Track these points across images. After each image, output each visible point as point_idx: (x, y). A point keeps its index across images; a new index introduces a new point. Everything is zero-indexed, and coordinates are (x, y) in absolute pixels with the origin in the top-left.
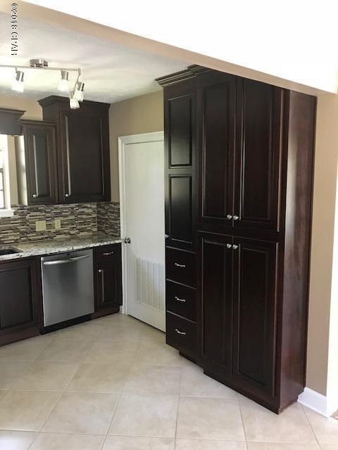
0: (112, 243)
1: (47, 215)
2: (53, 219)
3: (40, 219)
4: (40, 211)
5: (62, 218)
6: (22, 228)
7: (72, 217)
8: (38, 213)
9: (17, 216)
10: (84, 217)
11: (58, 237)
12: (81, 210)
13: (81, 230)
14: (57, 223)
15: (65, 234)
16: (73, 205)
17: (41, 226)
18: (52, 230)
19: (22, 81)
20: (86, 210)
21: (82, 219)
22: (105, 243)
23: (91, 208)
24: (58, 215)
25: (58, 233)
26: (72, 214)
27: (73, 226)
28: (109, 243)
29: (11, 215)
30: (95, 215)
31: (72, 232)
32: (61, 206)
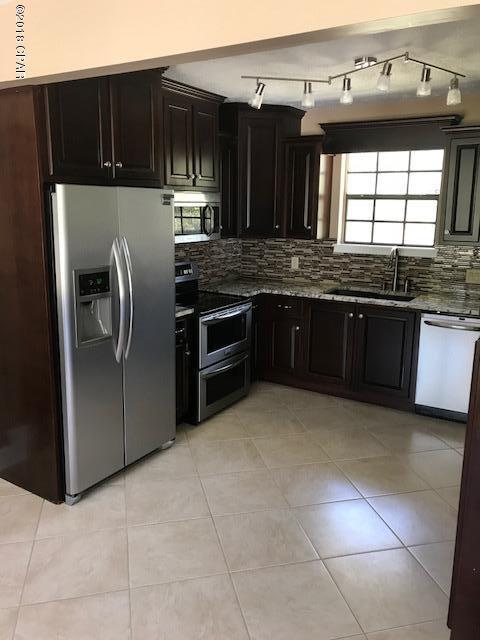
3: (473, 268)
9: (441, 259)
17: (474, 276)
19: (349, 89)
29: (434, 256)
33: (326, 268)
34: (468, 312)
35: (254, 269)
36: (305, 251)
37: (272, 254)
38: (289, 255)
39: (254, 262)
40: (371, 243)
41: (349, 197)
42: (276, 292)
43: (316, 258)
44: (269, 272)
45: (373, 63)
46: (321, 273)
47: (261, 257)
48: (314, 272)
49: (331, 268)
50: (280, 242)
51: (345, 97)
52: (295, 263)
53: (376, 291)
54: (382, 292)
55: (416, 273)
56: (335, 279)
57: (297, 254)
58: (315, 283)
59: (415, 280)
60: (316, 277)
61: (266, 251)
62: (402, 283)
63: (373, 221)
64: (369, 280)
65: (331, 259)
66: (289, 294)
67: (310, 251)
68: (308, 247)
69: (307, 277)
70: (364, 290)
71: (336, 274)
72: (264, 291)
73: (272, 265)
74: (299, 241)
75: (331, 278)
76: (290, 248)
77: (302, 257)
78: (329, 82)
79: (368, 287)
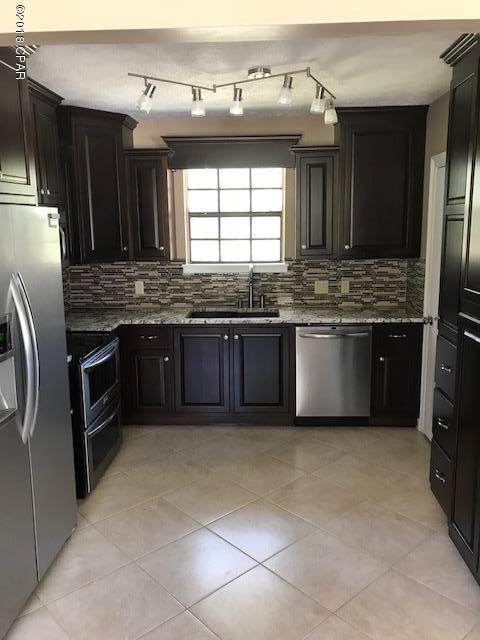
0: (405, 320)
1: (331, 273)
2: (339, 278)
3: (320, 279)
4: (323, 267)
5: (352, 279)
6: (298, 288)
7: (369, 279)
8: (318, 270)
9: (292, 273)
10: (386, 279)
11: (344, 304)
12: (380, 269)
13: (379, 298)
14: (345, 286)
15: (356, 301)
16: (371, 262)
17: (322, 288)
18: (337, 295)
20: (389, 270)
21: (382, 282)
22: (393, 320)
23: (398, 267)
24: (347, 274)
25: (345, 298)
26: (368, 274)
27: (367, 291)
28: (399, 320)
29: (285, 270)
30: (403, 279)
31: (365, 300)
32: (351, 262)
33: (176, 291)
34: (338, 321)
35: (88, 298)
36: (151, 274)
37: (109, 279)
38: (131, 279)
39: (87, 290)
40: (220, 262)
41: (192, 215)
42: (137, 322)
43: (164, 281)
44: (109, 300)
45: (267, 75)
46: (171, 296)
47: (96, 283)
48: (164, 296)
49: (181, 291)
50: (120, 265)
51: (236, 108)
52: (139, 288)
53: (233, 310)
54: (240, 310)
55: (268, 288)
56: (187, 302)
57: (141, 277)
58: (164, 307)
59: (268, 295)
60: (165, 301)
61: (101, 277)
62: (256, 299)
63: (219, 239)
64: (223, 299)
65: (181, 281)
66: (153, 323)
67: (156, 273)
68: (153, 270)
69: (155, 302)
70: (220, 310)
71: (188, 296)
72: (122, 322)
73: (109, 292)
74: (141, 264)
75: (182, 300)
76: (132, 270)
77: (148, 281)
78: (214, 91)
79: (222, 306)
